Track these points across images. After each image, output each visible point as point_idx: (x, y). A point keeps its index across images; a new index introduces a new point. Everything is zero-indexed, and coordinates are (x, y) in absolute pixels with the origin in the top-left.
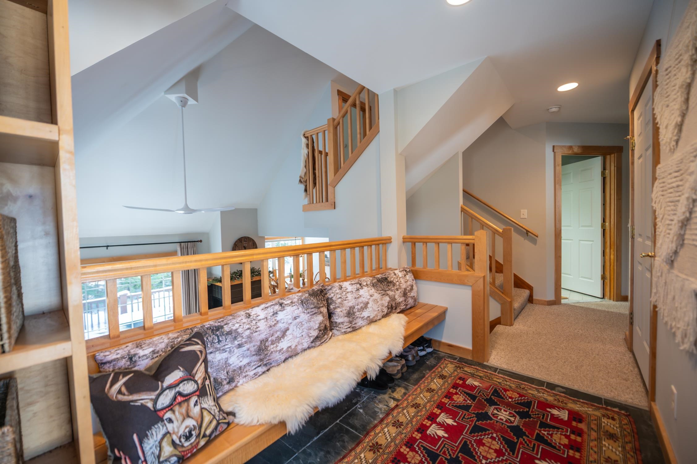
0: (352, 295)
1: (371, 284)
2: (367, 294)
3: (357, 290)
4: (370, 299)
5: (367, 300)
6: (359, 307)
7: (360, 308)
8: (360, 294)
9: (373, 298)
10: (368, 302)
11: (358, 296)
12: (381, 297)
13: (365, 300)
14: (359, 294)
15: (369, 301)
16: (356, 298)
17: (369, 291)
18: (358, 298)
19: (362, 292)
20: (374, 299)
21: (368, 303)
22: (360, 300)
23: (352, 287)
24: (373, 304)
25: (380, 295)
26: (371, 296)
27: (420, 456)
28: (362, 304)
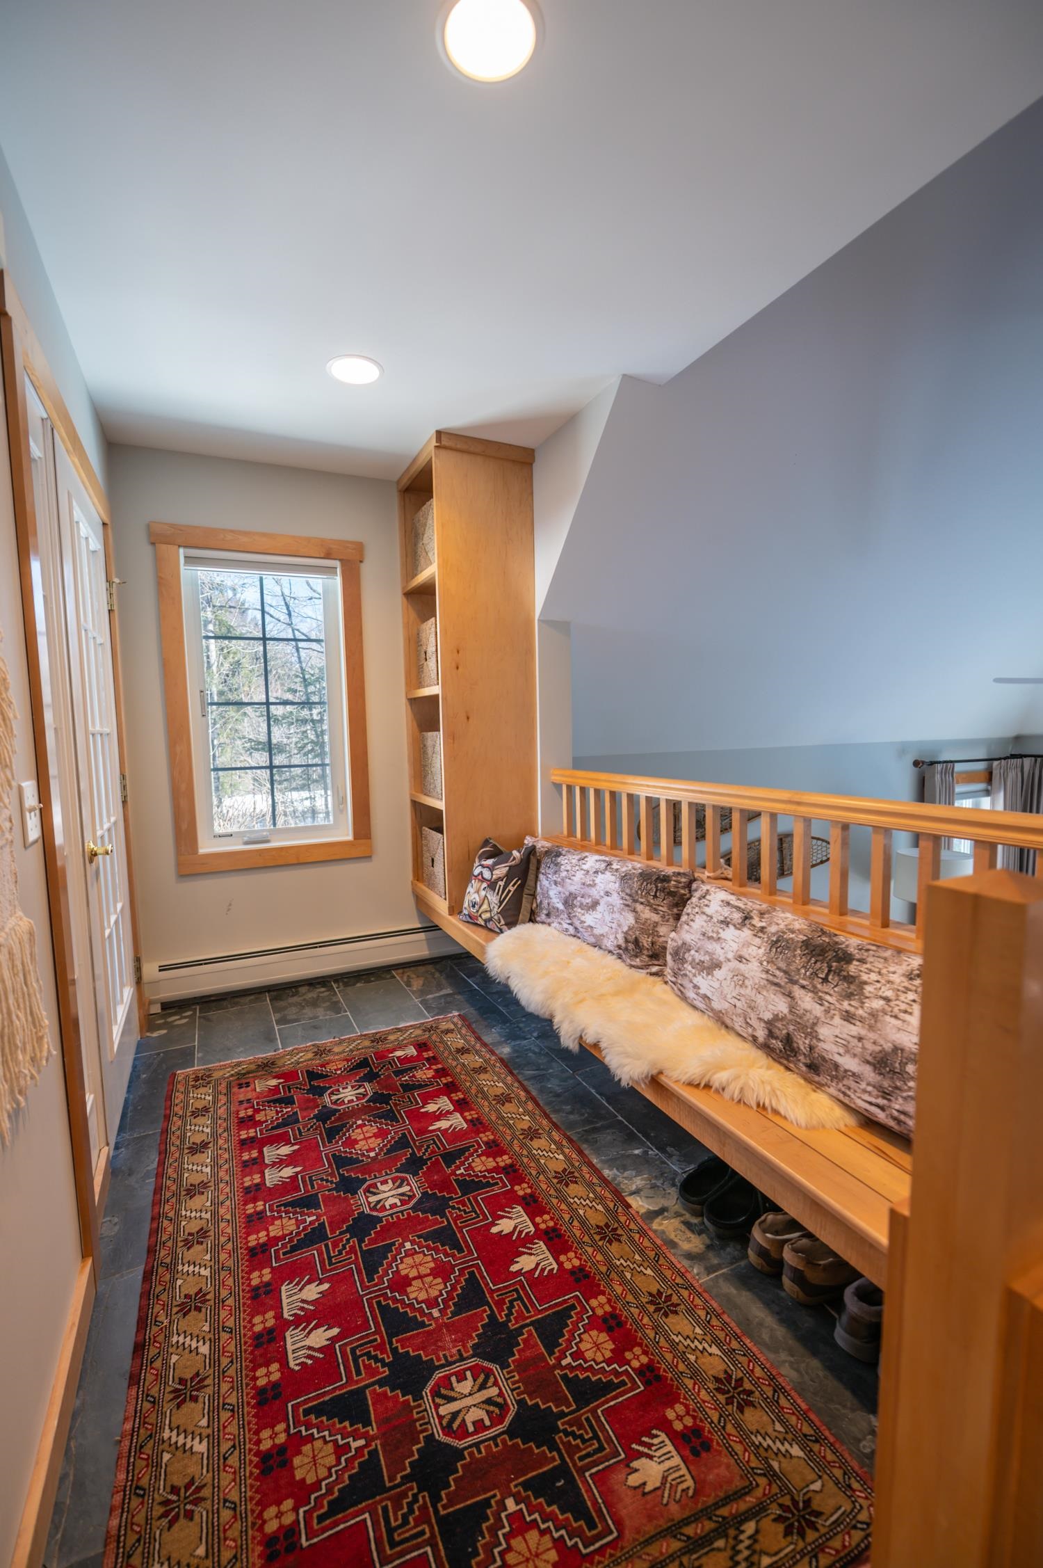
0: (705, 924)
1: (774, 934)
2: (735, 947)
3: (722, 922)
4: (729, 960)
5: (722, 959)
6: (698, 957)
7: (697, 961)
8: (723, 934)
9: (742, 966)
10: (721, 963)
11: (715, 935)
12: (763, 982)
13: (720, 954)
14: (718, 933)
15: (724, 964)
16: (704, 934)
17: (749, 944)
18: (710, 938)
19: (729, 934)
20: (738, 969)
21: (718, 965)
22: (711, 946)
23: (720, 909)
24: (729, 978)
25: (764, 976)
26: (740, 958)
27: (481, 1172)
28: (707, 958)
